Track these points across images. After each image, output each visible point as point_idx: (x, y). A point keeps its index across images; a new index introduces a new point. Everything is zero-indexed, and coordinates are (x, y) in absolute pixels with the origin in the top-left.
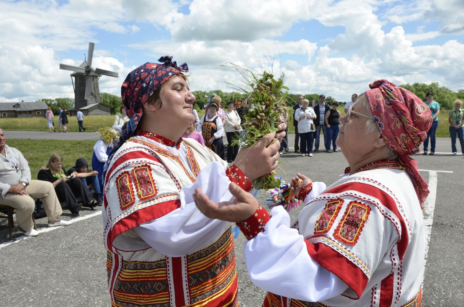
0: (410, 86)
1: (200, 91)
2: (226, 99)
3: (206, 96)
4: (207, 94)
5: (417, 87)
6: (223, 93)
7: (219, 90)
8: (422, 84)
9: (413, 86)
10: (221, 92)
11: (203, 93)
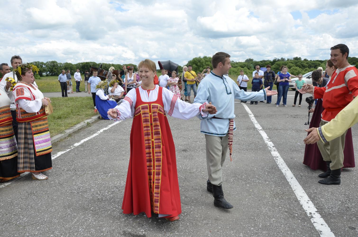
0: (202, 58)
1: (39, 62)
2: (61, 68)
3: (43, 66)
4: (45, 64)
5: (206, 59)
6: (58, 63)
7: (55, 61)
8: (209, 57)
9: (203, 58)
10: (57, 62)
11: (41, 63)
